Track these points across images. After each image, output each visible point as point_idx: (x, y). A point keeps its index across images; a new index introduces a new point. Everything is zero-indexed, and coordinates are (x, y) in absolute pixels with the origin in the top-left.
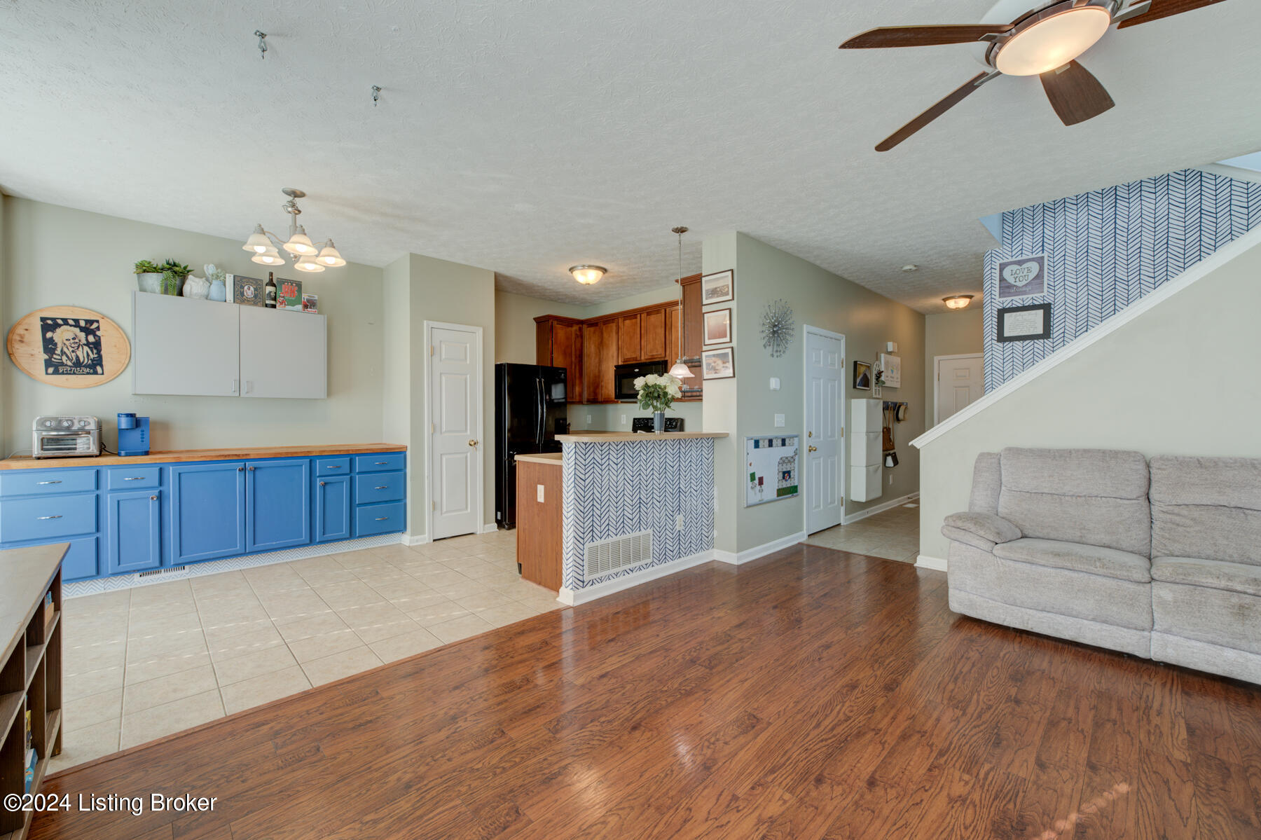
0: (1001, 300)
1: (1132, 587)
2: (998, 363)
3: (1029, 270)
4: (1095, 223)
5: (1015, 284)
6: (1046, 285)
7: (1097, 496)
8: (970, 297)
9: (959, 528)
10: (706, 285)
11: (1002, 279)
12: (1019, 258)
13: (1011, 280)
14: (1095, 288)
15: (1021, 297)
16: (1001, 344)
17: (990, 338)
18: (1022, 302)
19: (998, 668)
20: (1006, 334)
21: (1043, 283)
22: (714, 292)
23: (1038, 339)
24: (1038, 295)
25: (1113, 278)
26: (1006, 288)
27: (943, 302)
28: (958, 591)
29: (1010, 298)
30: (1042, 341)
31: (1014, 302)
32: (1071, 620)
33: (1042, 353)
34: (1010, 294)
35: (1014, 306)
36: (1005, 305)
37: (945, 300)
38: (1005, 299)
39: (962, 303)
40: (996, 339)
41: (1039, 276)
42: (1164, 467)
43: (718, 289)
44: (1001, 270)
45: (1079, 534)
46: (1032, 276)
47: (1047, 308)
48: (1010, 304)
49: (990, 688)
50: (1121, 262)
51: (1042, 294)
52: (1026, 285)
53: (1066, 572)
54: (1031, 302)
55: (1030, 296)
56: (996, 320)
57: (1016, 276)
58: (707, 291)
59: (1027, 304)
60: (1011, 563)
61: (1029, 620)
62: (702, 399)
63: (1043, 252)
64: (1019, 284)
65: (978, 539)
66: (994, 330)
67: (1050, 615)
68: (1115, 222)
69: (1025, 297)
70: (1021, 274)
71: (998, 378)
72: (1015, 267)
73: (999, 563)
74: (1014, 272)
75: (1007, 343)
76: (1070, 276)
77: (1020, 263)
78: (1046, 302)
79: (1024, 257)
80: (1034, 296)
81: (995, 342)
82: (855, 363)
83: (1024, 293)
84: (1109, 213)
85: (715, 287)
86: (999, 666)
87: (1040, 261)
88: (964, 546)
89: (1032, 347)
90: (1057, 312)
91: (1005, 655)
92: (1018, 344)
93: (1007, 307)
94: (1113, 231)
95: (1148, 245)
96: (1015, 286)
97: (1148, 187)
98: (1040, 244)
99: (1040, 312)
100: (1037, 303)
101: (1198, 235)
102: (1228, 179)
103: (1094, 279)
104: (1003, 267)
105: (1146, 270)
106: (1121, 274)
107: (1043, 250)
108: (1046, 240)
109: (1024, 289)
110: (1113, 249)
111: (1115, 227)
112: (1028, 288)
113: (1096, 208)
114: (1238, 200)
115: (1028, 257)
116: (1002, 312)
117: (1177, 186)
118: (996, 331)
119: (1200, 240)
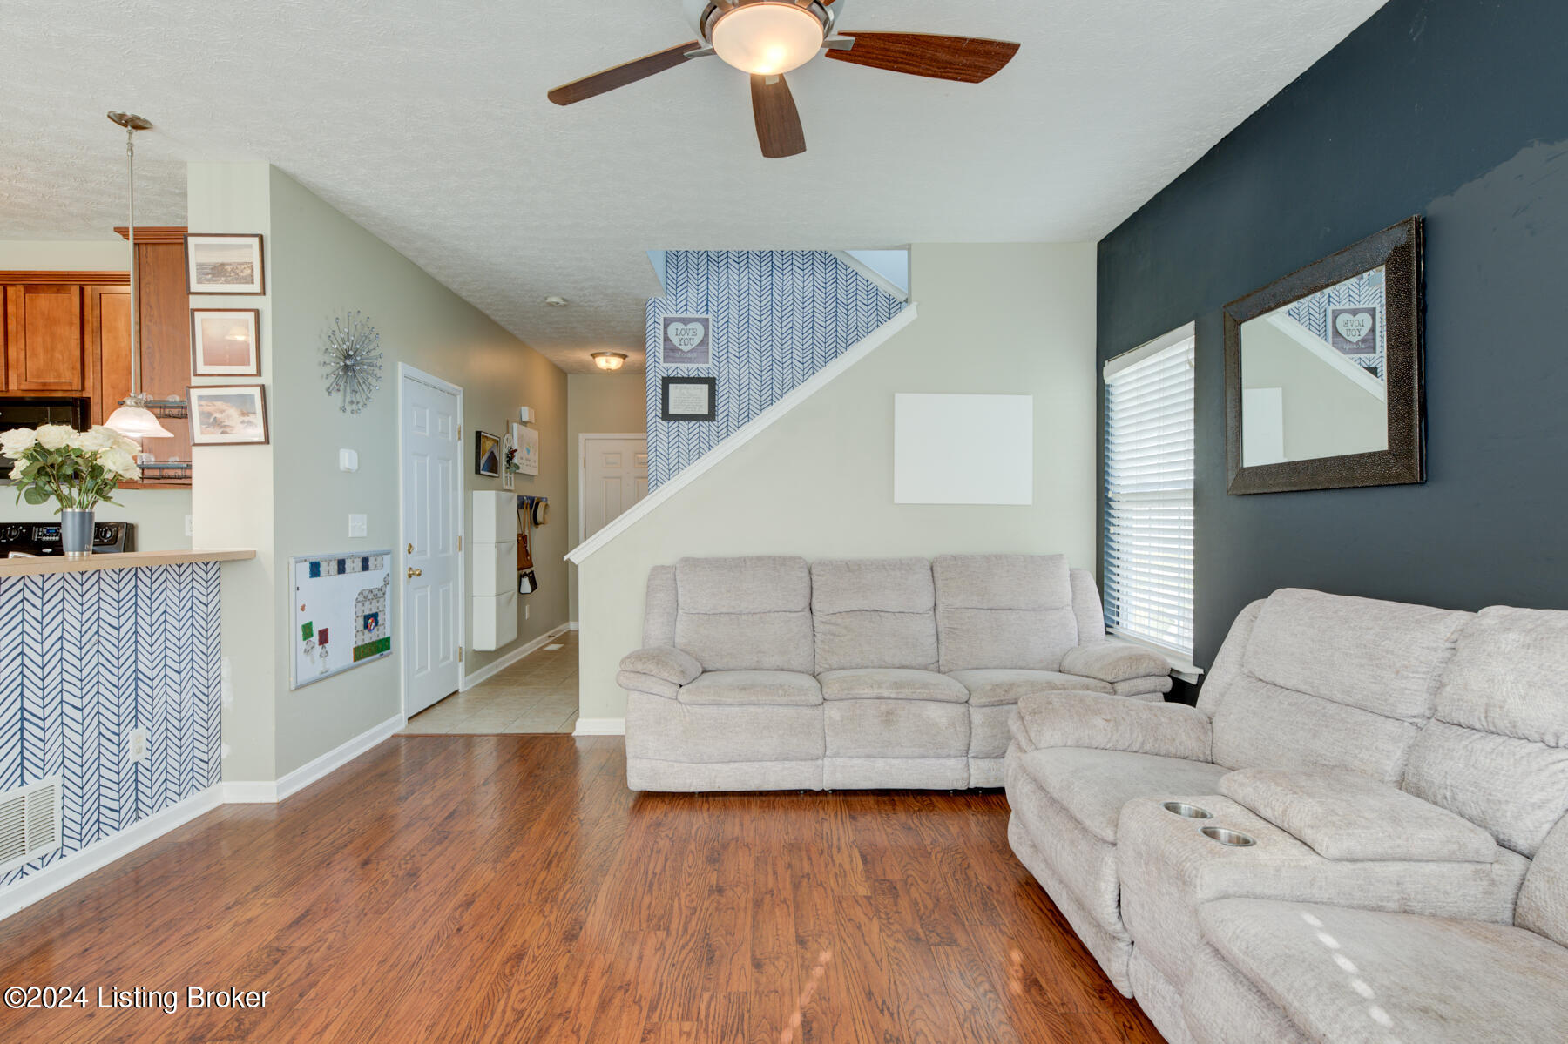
0: (666, 365)
1: (808, 712)
2: (662, 448)
3: (694, 333)
4: (755, 289)
5: (680, 347)
6: (711, 355)
7: (769, 612)
8: (624, 357)
9: (638, 672)
10: (199, 254)
11: (666, 339)
12: (684, 315)
13: (675, 341)
14: (756, 368)
15: (686, 365)
16: (665, 423)
17: (653, 414)
18: (687, 372)
19: (692, 852)
20: (672, 411)
21: (708, 352)
22: (218, 271)
23: (703, 421)
24: (704, 366)
25: (770, 358)
26: (671, 352)
27: (591, 358)
28: (638, 761)
29: (674, 365)
30: (707, 423)
31: (679, 371)
32: (756, 765)
33: (707, 438)
34: (675, 360)
35: (679, 376)
36: (670, 372)
37: (594, 355)
38: (669, 365)
39: (614, 363)
40: (660, 416)
41: (704, 342)
42: (822, 573)
43: (229, 268)
44: (666, 327)
45: (756, 659)
46: (697, 340)
47: (711, 382)
48: (675, 373)
49: (689, 884)
50: (777, 341)
51: (707, 365)
52: (691, 351)
53: (752, 709)
54: (696, 373)
55: (696, 365)
56: (660, 391)
57: (681, 337)
58: (200, 266)
59: (692, 376)
60: (697, 708)
61: (716, 777)
62: (191, 484)
63: (707, 313)
64: (684, 348)
65: (661, 685)
66: (658, 404)
67: (736, 765)
68: (772, 293)
69: (690, 365)
70: (686, 336)
71: (663, 468)
72: (680, 326)
73: (686, 710)
74: (679, 332)
75: (672, 422)
76: (733, 348)
77: (685, 321)
78: (711, 376)
79: (689, 315)
80: (699, 365)
81: (659, 420)
82: (478, 434)
83: (689, 361)
84: (766, 282)
85: (220, 261)
86: (694, 850)
87: (705, 322)
88: (645, 697)
89: (697, 430)
90: (721, 389)
91: (696, 833)
92: (684, 425)
93: (672, 376)
94: (770, 303)
95: (798, 326)
96: (680, 350)
97: (798, 261)
98: (705, 303)
99: (705, 387)
100: (702, 376)
101: (834, 324)
102: (854, 273)
103: (755, 355)
104: (667, 322)
105: (797, 354)
106: (777, 354)
107: (707, 310)
108: (710, 299)
109: (689, 356)
110: (770, 323)
111: (772, 300)
112: (693, 356)
113: (755, 272)
114: (862, 296)
115: (693, 316)
116: (667, 381)
117: (819, 268)
118: (660, 406)
119: (836, 331)
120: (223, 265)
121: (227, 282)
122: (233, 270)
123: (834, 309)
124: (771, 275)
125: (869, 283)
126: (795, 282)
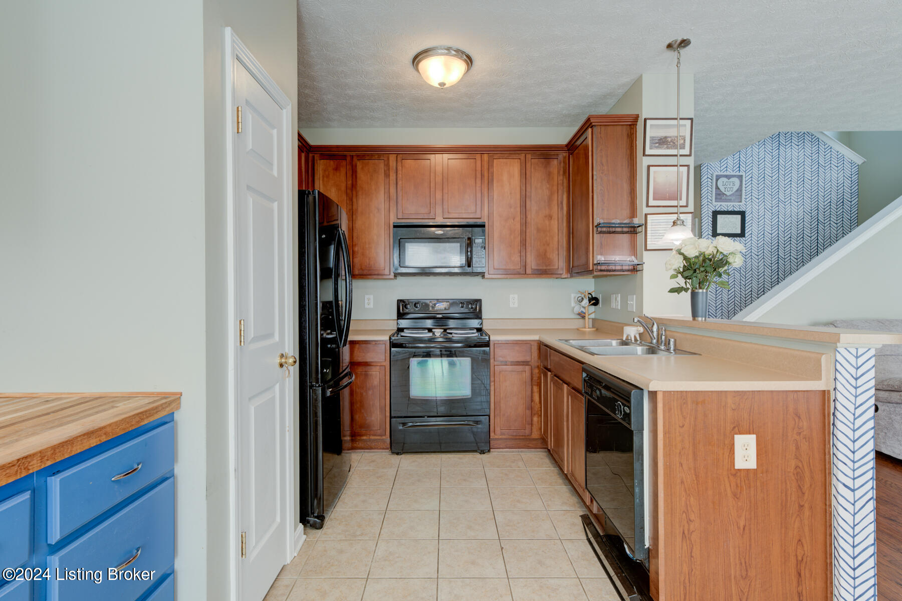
0: (715, 204)
3: (734, 184)
4: (768, 158)
5: (724, 192)
6: (743, 197)
10: (651, 131)
11: (717, 188)
12: (725, 173)
13: (722, 188)
14: (768, 205)
15: (727, 204)
17: (707, 233)
18: (726, 208)
20: (718, 231)
21: (742, 195)
22: (662, 142)
23: (736, 237)
24: (738, 204)
25: (777, 199)
29: (719, 204)
30: (738, 238)
31: (722, 207)
34: (721, 201)
35: (722, 210)
36: (716, 208)
38: (717, 204)
40: (711, 234)
41: (740, 190)
43: (669, 139)
44: (717, 180)
46: (736, 188)
47: (742, 214)
48: (720, 208)
50: (782, 189)
51: (740, 204)
52: (730, 195)
54: (732, 208)
55: (732, 204)
56: (711, 220)
57: (725, 186)
58: (652, 138)
59: (730, 210)
63: (740, 172)
64: (728, 193)
66: (709, 227)
68: (779, 160)
69: (729, 204)
70: (728, 186)
72: (725, 180)
74: (724, 183)
76: (755, 194)
77: (728, 177)
78: (741, 210)
79: (728, 173)
80: (734, 203)
81: (711, 237)
83: (730, 201)
84: (775, 153)
85: (664, 135)
87: (740, 177)
90: (747, 219)
93: (718, 210)
94: (778, 166)
95: (794, 180)
96: (724, 194)
97: (795, 140)
98: (738, 166)
99: (739, 217)
100: (736, 210)
101: (817, 178)
102: (830, 147)
103: (768, 197)
104: (718, 177)
105: (794, 197)
106: (781, 197)
107: (739, 170)
108: (741, 163)
109: (730, 198)
110: (777, 178)
111: (779, 164)
112: (733, 198)
113: (769, 148)
114: (834, 161)
115: (731, 174)
116: (715, 214)
117: (808, 144)
118: (711, 229)
119: (818, 182)
120: (666, 137)
121: (668, 148)
122: (671, 141)
123: (817, 169)
124: (779, 149)
125: (839, 153)
126: (793, 153)
